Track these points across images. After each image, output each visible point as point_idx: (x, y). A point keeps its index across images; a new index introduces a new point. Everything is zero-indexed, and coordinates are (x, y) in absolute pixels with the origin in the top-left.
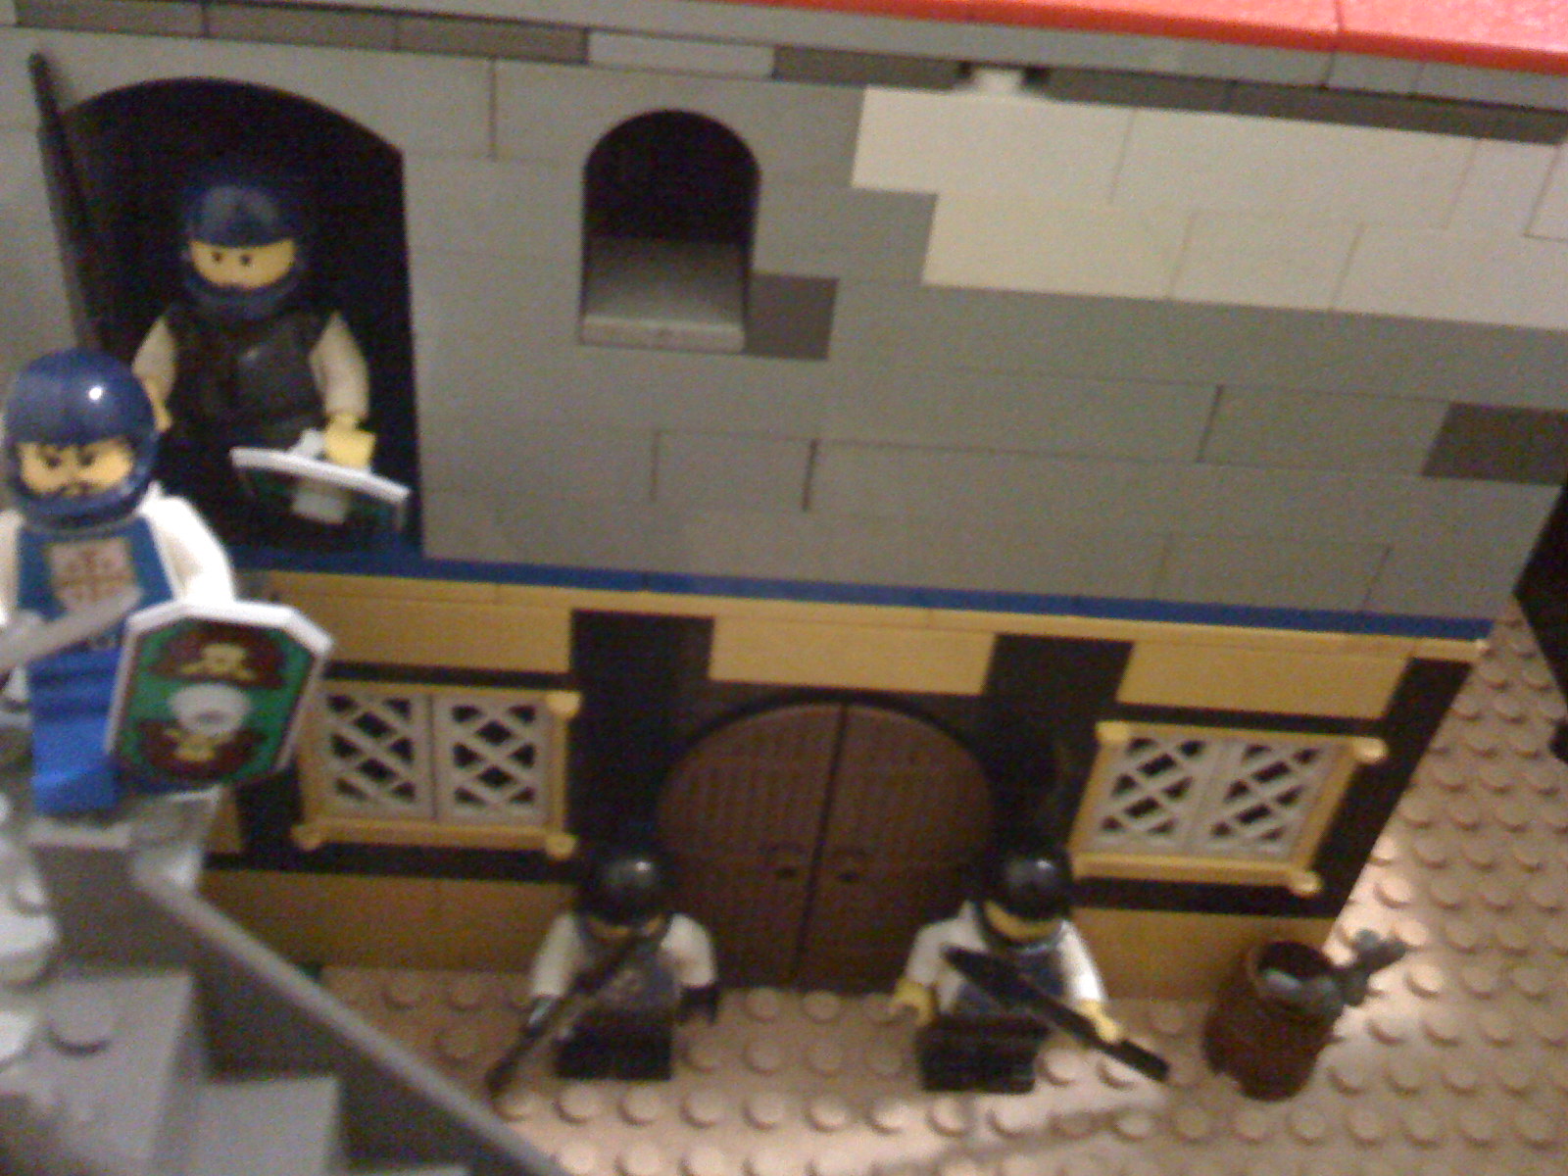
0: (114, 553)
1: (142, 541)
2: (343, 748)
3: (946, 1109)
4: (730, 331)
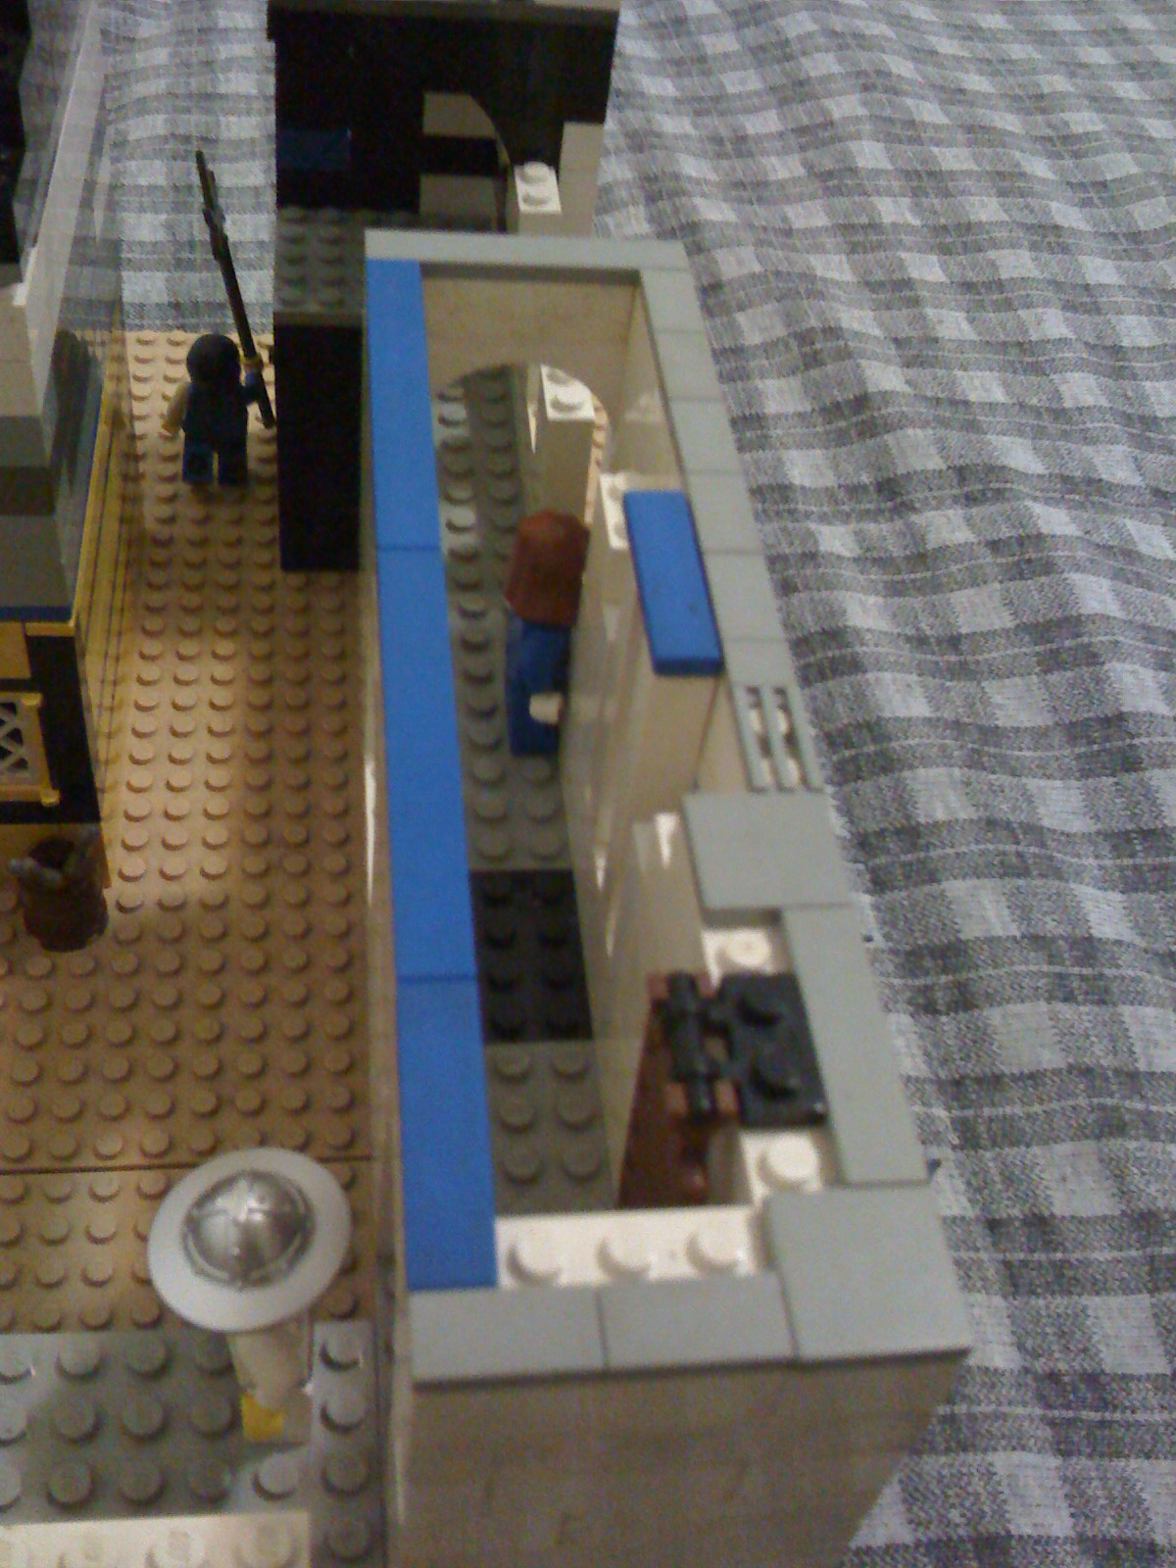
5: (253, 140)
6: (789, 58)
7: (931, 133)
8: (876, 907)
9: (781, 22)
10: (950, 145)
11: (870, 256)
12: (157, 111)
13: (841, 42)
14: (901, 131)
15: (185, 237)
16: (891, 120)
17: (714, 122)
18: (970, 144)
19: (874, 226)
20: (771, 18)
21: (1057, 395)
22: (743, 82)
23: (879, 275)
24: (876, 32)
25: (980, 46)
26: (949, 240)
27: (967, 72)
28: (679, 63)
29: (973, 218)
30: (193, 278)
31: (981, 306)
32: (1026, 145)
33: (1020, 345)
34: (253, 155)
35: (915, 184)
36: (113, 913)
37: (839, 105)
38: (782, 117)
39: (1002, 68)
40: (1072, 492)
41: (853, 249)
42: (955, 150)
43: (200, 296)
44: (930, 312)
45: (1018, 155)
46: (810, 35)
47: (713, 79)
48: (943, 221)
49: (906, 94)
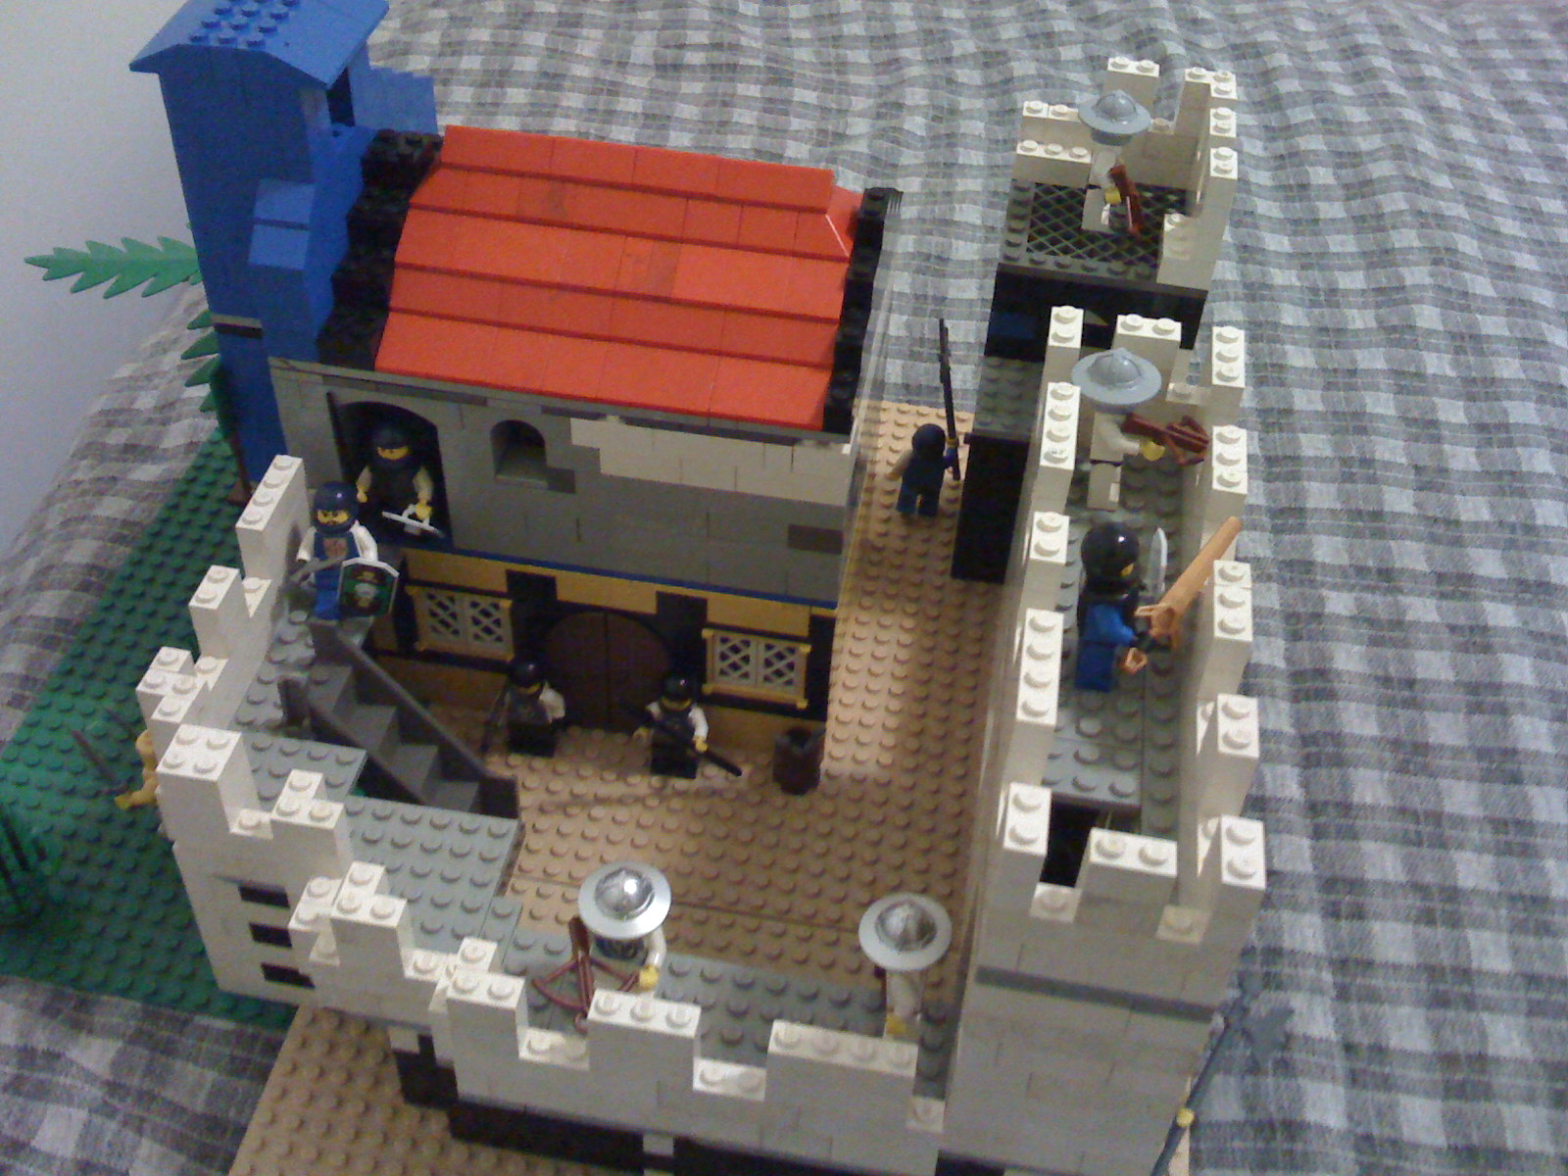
0: (342, 542)
1: (351, 540)
2: (434, 614)
3: (656, 781)
4: (544, 483)
5: (973, 262)
6: (1383, 229)
7: (1479, 303)
8: (1313, 848)
9: (1381, 197)
10: (1494, 314)
11: (1411, 398)
12: (910, 233)
13: (1426, 220)
14: (1457, 299)
15: (918, 336)
16: (1449, 290)
17: (1315, 275)
18: (1509, 314)
19: (1419, 375)
20: (1374, 194)
21: (1532, 514)
22: (1342, 243)
23: (1415, 414)
24: (1454, 213)
25: (1537, 227)
26: (1475, 389)
27: (1520, 250)
28: (1297, 222)
29: (1497, 374)
30: (922, 366)
31: (1489, 443)
32: (1552, 318)
33: (1513, 473)
34: (971, 274)
35: (1458, 344)
36: (823, 779)
37: (1412, 274)
38: (1367, 278)
39: (1550, 250)
40: (1523, 592)
41: (1400, 390)
42: (1494, 318)
43: (924, 381)
44: (1447, 447)
45: (1544, 325)
46: (1401, 212)
47: (1320, 238)
48: (1474, 374)
49: (1466, 269)
